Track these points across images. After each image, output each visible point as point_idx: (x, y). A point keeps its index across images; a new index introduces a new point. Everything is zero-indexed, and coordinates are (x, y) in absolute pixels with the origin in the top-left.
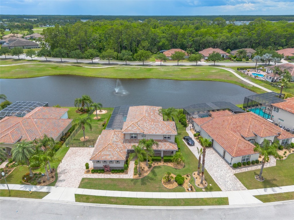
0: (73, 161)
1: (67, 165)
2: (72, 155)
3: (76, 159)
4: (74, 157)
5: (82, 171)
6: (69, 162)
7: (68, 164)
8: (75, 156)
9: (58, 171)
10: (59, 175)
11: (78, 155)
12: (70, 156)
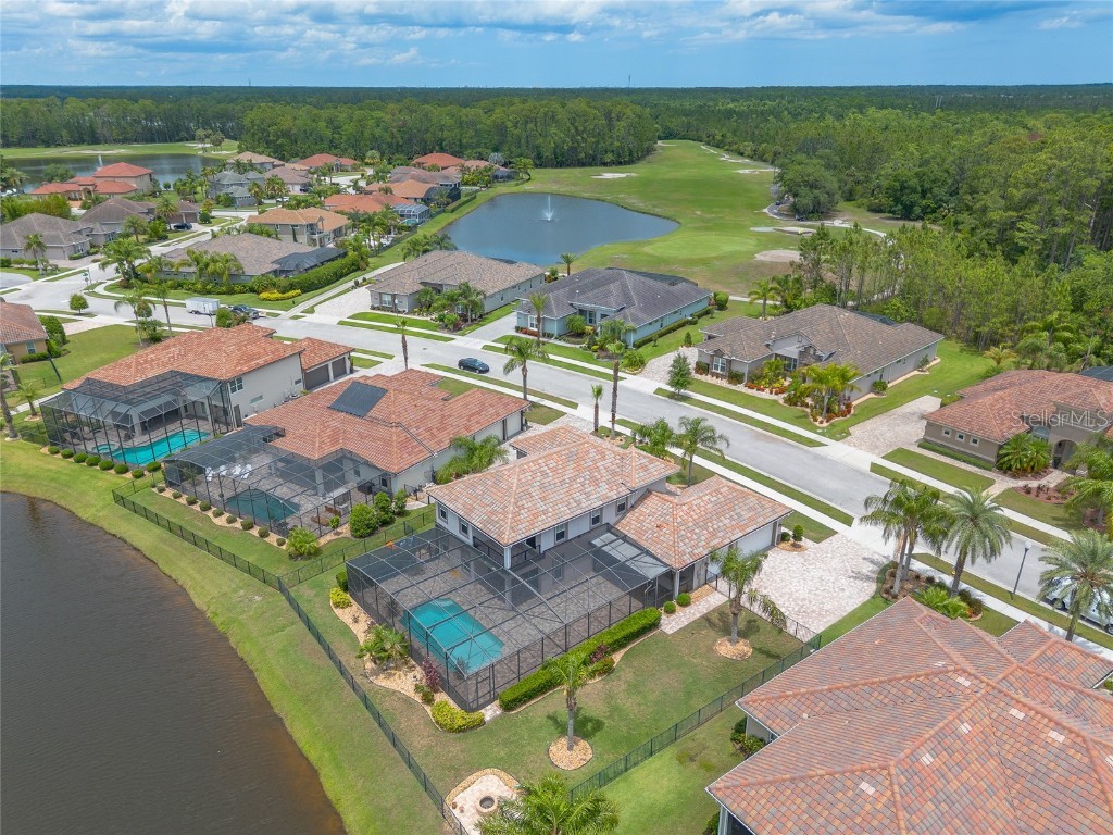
0: (818, 592)
1: (843, 590)
2: (814, 611)
3: (810, 592)
4: (810, 602)
5: (809, 555)
6: (835, 594)
7: (837, 590)
8: (807, 602)
9: (873, 587)
10: (875, 576)
11: (795, 601)
12: (821, 609)
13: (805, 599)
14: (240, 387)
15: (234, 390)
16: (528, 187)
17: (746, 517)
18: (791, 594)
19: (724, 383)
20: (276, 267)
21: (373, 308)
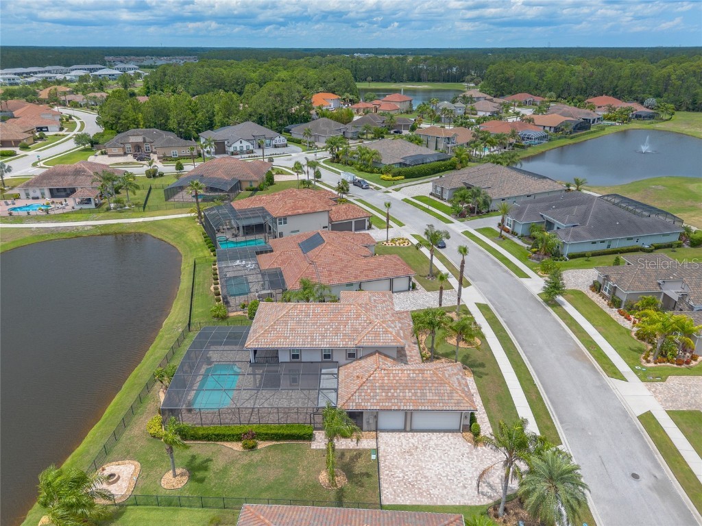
13: (426, 477)
14: (285, 223)
15: (281, 223)
16: (660, 126)
17: (428, 398)
18: (422, 468)
19: (603, 304)
20: (402, 161)
21: (431, 194)
